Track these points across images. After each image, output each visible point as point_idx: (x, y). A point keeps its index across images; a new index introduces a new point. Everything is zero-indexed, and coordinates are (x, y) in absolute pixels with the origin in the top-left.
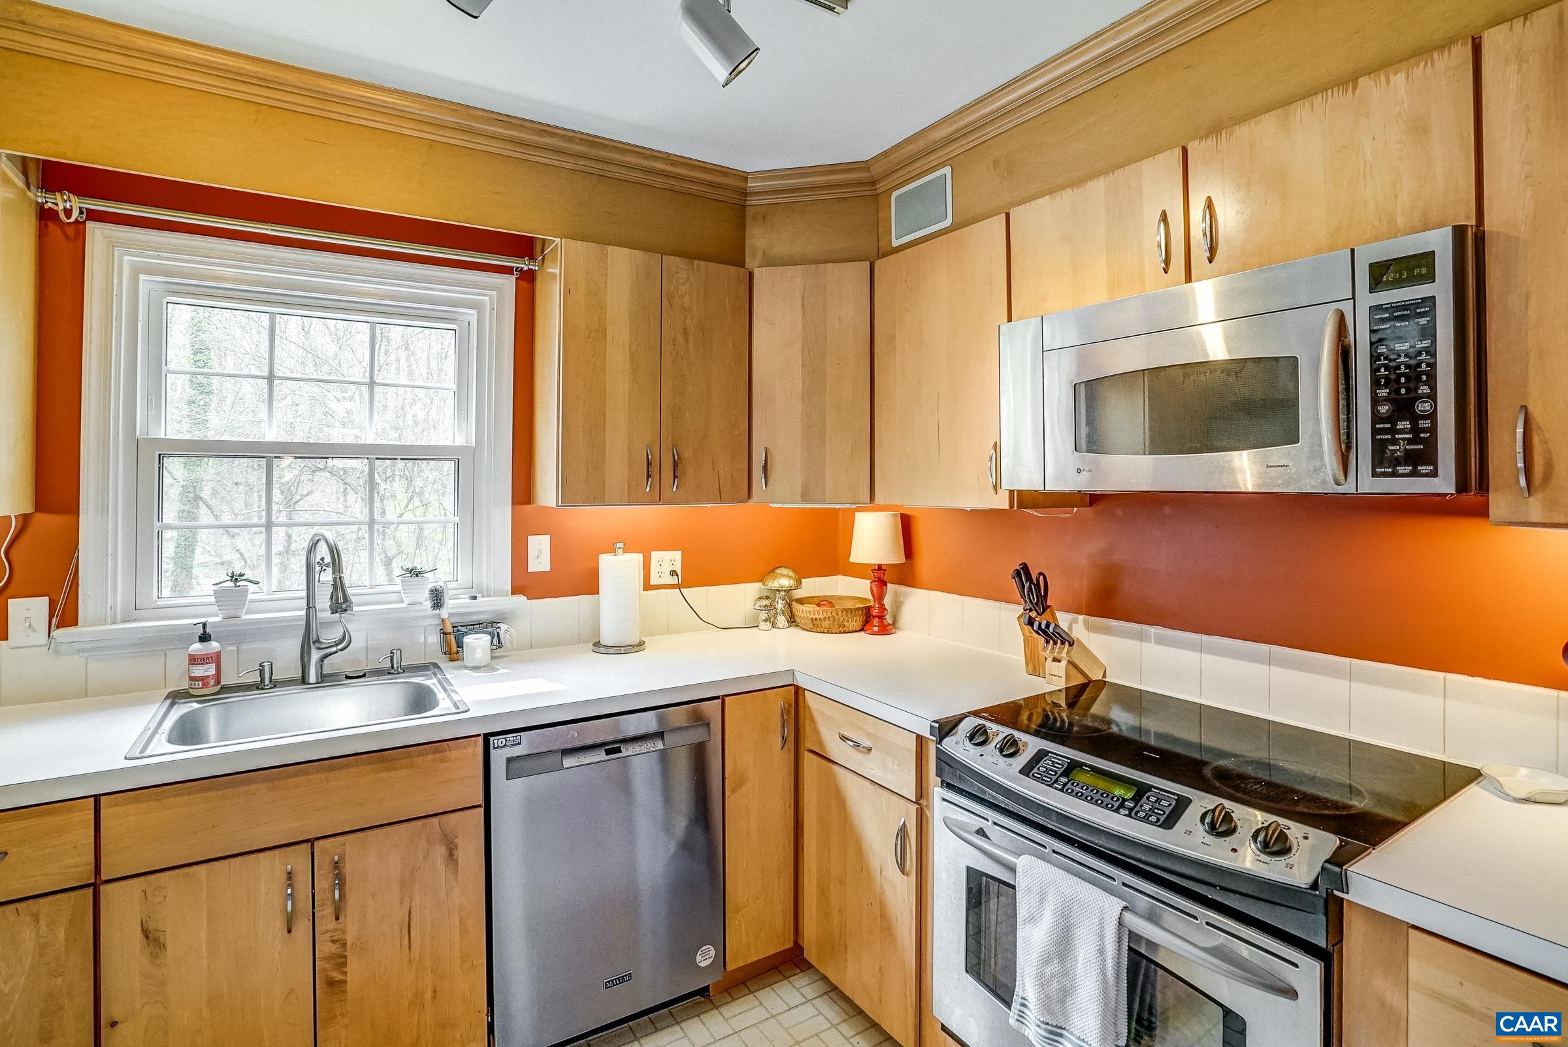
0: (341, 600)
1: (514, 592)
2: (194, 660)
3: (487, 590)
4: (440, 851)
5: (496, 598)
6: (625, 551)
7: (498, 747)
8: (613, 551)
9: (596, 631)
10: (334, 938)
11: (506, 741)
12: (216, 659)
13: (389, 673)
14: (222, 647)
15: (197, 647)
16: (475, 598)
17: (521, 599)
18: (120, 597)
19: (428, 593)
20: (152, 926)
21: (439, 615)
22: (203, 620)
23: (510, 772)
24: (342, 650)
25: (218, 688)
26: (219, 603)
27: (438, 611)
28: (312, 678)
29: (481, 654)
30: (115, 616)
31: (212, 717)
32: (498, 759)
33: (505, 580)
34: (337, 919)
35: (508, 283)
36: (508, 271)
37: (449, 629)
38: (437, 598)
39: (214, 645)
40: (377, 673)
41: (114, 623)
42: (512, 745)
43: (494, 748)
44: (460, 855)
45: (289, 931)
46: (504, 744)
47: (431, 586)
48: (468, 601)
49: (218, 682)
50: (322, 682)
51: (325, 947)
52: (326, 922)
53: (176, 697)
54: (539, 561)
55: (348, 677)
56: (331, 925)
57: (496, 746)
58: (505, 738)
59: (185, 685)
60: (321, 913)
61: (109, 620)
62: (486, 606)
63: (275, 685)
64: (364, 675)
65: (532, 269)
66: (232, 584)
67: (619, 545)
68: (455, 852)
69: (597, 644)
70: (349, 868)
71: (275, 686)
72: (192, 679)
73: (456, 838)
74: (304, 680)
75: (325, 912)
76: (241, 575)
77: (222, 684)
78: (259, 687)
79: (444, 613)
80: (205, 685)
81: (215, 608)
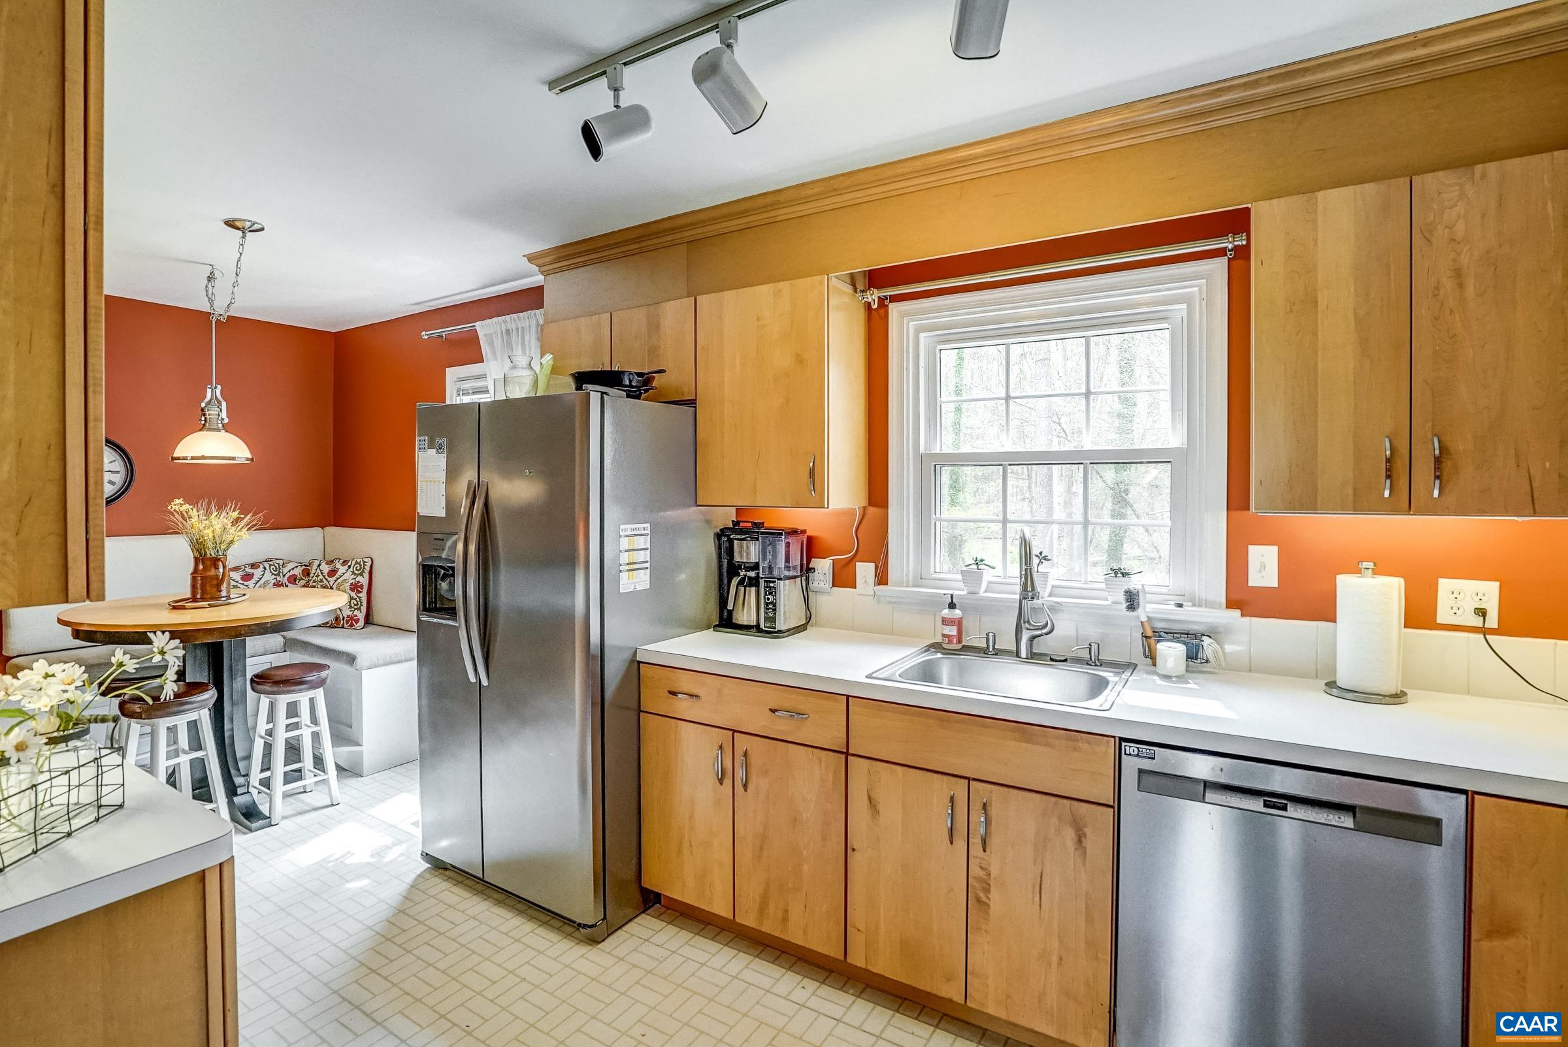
0: (1029, 589)
1: (1230, 604)
2: (945, 621)
3: (1199, 599)
4: (1069, 834)
5: (1207, 610)
6: (1376, 572)
7: (1130, 754)
8: (1357, 571)
9: (1333, 670)
10: (982, 865)
11: (1139, 751)
12: (959, 623)
13: (1088, 664)
14: (963, 613)
15: (946, 612)
16: (1180, 606)
17: (1236, 613)
18: (910, 567)
19: (1123, 593)
20: (873, 796)
21: (1138, 617)
22: (951, 592)
23: (1141, 785)
24: (1047, 634)
25: (959, 646)
26: (964, 581)
27: (1134, 614)
28: (1023, 654)
29: (1173, 664)
30: (908, 582)
31: (946, 667)
32: (1131, 766)
33: (1218, 590)
34: (985, 851)
35: (1220, 266)
36: (1221, 253)
37: (1149, 633)
38: (1132, 600)
39: (957, 613)
40: (1078, 661)
41: (908, 586)
42: (1144, 757)
43: (1126, 754)
44: (1088, 844)
45: (952, 843)
46: (1136, 753)
47: (1126, 588)
48: (1173, 607)
49: (960, 641)
50: (1031, 658)
51: (975, 870)
52: (976, 850)
53: (936, 647)
54: (1263, 573)
55: (1052, 660)
56: (980, 853)
57: (1127, 752)
58: (1138, 748)
59: (939, 639)
60: (973, 841)
61: (905, 585)
62: (1195, 617)
63: (998, 652)
64: (1065, 660)
65: (1239, 245)
66: (975, 567)
67: (1365, 565)
68: (1083, 840)
69: (1331, 685)
70: (994, 811)
71: (996, 654)
72: (944, 636)
73: (1085, 827)
74: (1018, 655)
75: (976, 841)
76: (982, 560)
77: (963, 643)
78: (984, 651)
79: (1142, 614)
80: (950, 642)
81: (961, 585)
